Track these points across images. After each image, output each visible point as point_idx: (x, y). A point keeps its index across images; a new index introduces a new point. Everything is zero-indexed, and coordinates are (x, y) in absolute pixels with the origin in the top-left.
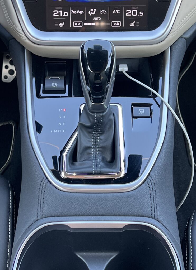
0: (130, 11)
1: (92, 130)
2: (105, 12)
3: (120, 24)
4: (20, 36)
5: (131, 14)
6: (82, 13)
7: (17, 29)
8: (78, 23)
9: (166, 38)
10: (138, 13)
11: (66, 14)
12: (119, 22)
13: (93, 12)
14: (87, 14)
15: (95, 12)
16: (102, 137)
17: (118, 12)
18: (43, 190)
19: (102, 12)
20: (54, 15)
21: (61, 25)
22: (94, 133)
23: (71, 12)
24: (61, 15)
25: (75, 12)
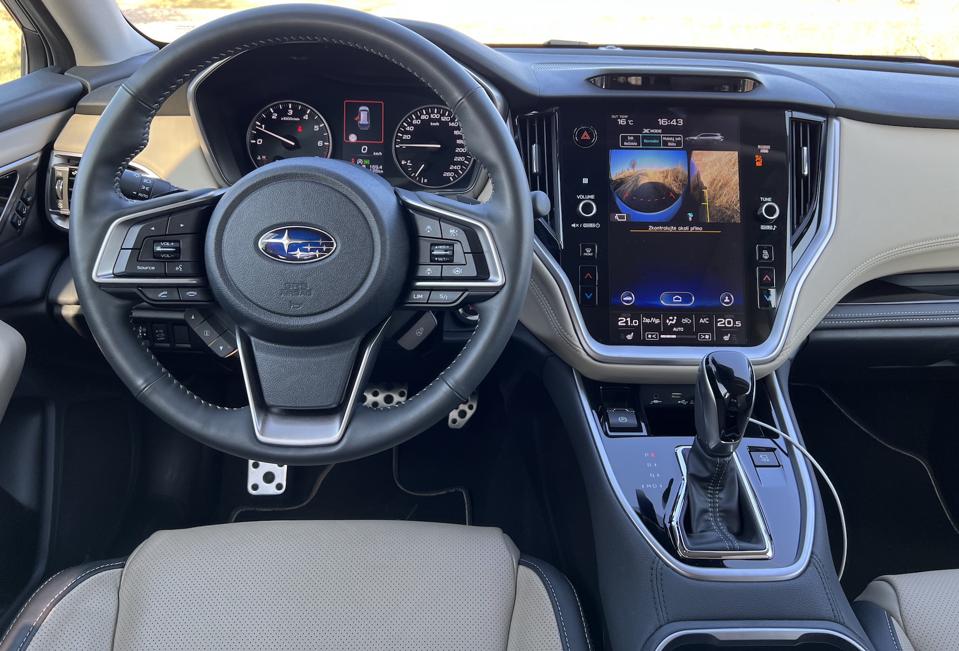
0: (723, 320)
1: (708, 484)
2: (689, 321)
3: (709, 337)
4: (577, 350)
5: (724, 323)
6: (657, 321)
7: (573, 341)
8: (652, 335)
9: (778, 356)
10: (734, 323)
11: (636, 323)
12: (709, 335)
13: (672, 320)
14: (665, 324)
15: (675, 321)
16: (722, 495)
17: (707, 321)
18: (659, 576)
19: (685, 321)
20: (620, 324)
22: (711, 490)
23: (643, 320)
24: (629, 324)
25: (648, 321)
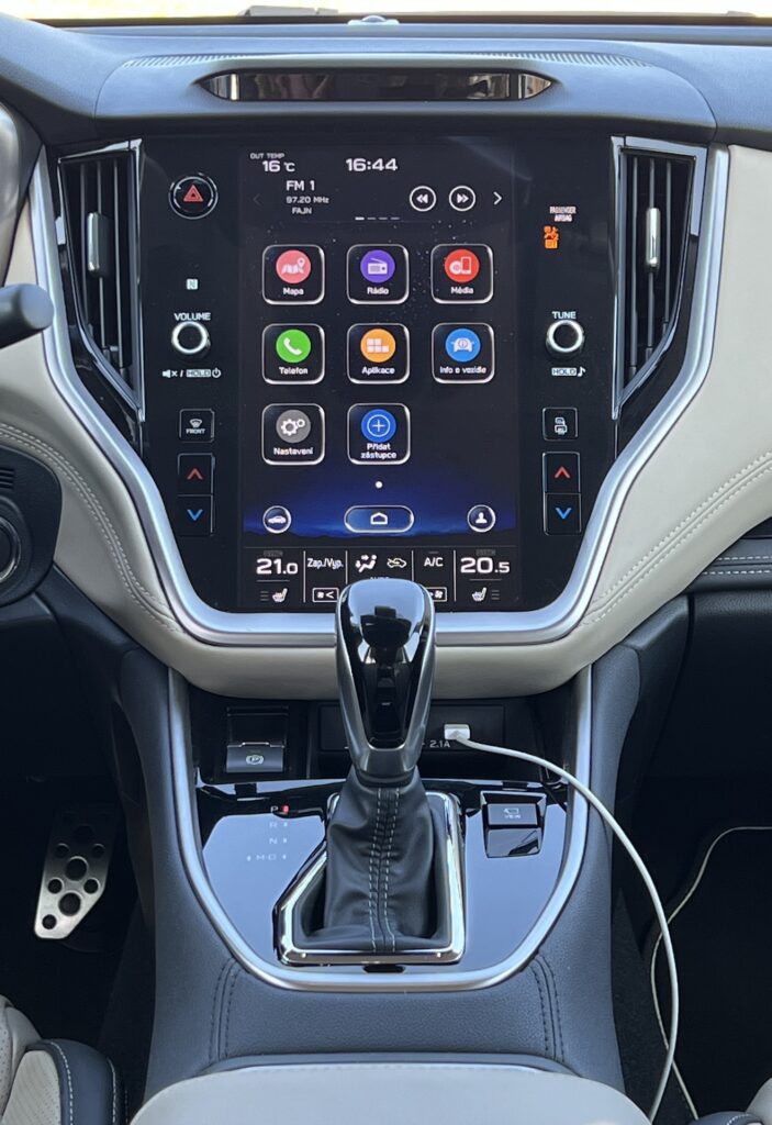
0: (473, 560)
1: (369, 844)
2: (402, 564)
3: (443, 596)
4: (163, 622)
5: (475, 567)
6: (337, 564)
7: (155, 603)
8: (325, 592)
9: (573, 629)
10: (496, 566)
11: (292, 569)
12: (443, 591)
13: (368, 562)
14: (353, 569)
15: (373, 563)
16: (398, 868)
17: (440, 562)
18: (228, 988)
19: (394, 563)
20: (260, 571)
21: (279, 597)
22: (375, 857)
23: (307, 562)
24: (279, 571)
25: (317, 564)
